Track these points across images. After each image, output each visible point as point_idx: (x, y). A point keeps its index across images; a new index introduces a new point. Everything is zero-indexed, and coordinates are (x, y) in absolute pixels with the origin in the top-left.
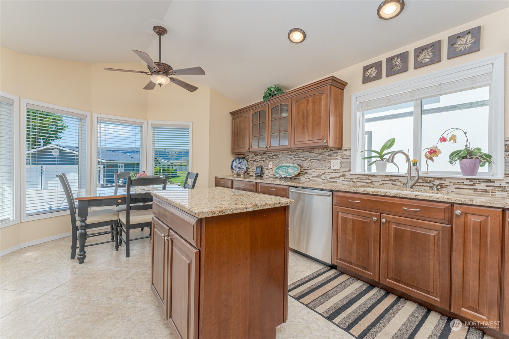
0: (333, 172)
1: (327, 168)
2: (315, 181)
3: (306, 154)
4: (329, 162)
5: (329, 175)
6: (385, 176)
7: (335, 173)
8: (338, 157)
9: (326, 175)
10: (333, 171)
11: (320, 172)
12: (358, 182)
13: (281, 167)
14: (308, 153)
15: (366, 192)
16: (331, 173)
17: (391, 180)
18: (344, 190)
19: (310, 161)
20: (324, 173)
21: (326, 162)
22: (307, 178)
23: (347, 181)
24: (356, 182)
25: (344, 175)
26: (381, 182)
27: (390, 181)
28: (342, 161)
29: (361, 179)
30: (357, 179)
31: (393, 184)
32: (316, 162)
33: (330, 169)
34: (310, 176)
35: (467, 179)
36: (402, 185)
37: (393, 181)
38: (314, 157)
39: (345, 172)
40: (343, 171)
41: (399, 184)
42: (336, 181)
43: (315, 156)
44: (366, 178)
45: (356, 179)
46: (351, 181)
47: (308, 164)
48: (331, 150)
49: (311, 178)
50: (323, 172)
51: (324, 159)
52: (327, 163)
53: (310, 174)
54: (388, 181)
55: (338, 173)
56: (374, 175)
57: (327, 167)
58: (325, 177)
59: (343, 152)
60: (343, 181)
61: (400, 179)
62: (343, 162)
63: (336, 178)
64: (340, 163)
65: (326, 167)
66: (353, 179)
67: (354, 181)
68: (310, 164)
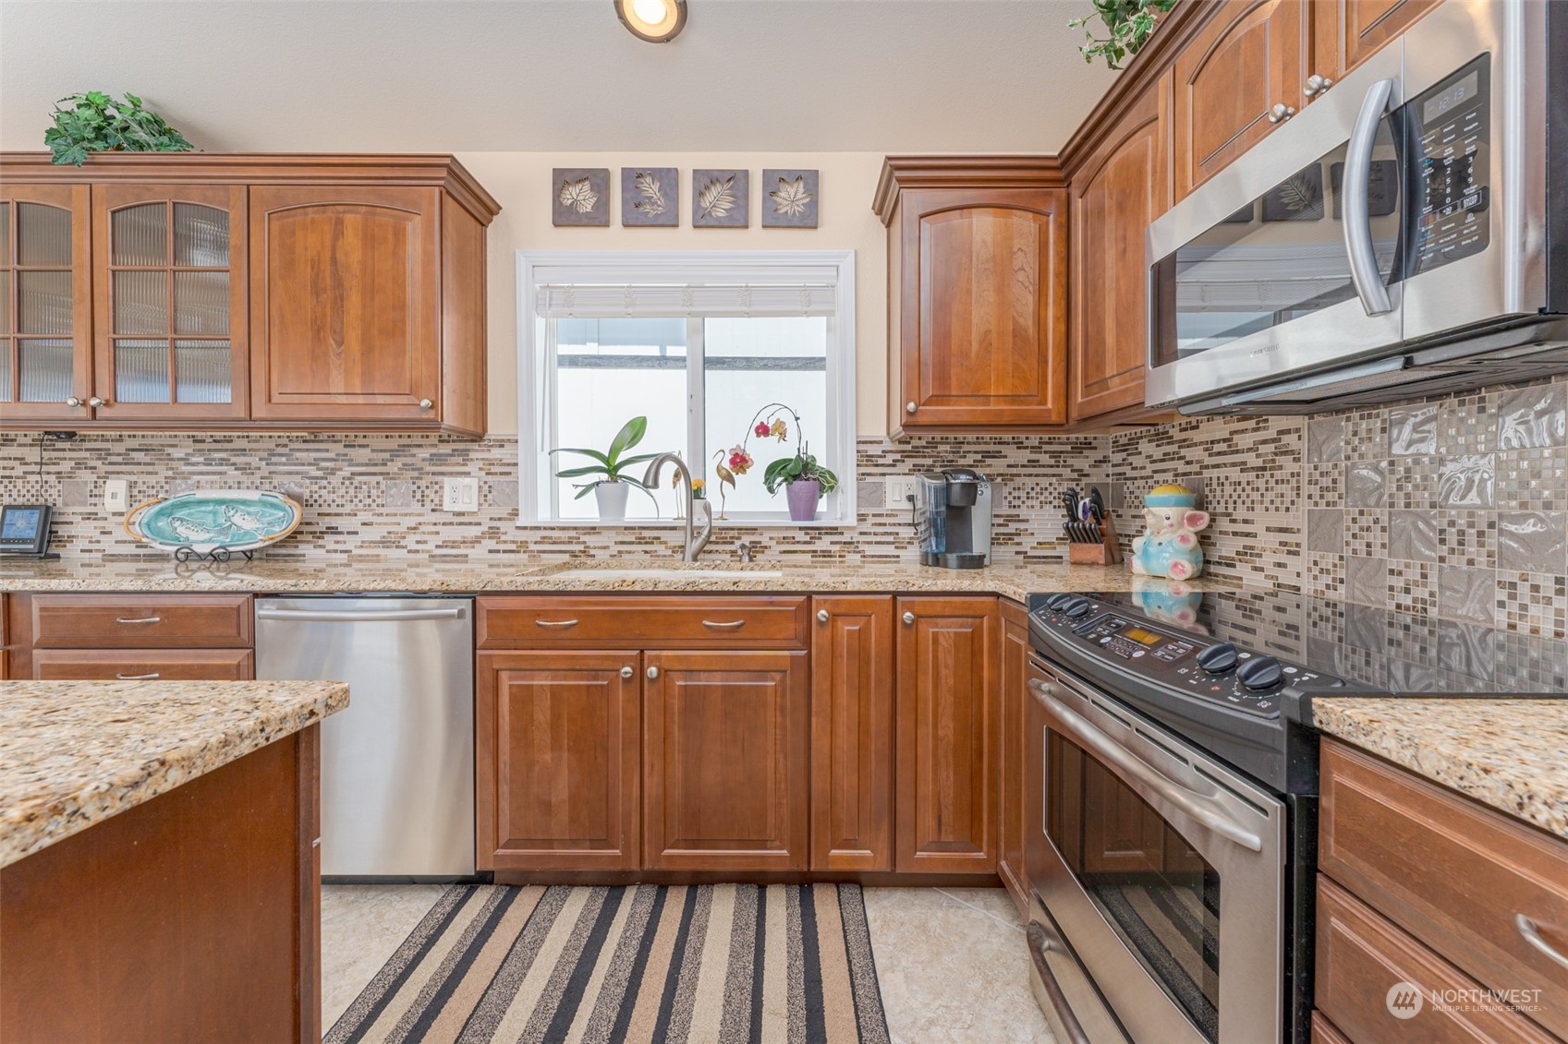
0: (451, 524)
1: (429, 506)
2: (377, 558)
3: (327, 451)
4: (436, 483)
5: (437, 533)
6: (626, 528)
7: (461, 524)
8: (471, 468)
9: (424, 533)
10: (450, 518)
11: (399, 524)
12: (544, 552)
13: (185, 505)
14: (339, 448)
15: (597, 588)
16: (444, 524)
17: (641, 541)
18: (521, 589)
19: (349, 479)
20: (415, 528)
21: (423, 483)
22: (336, 551)
23: (505, 551)
24: (539, 552)
25: (494, 533)
26: (615, 549)
27: (640, 543)
28: (485, 483)
29: (554, 543)
30: (540, 543)
31: (646, 552)
32: (378, 483)
33: (442, 510)
34: (351, 543)
35: (801, 528)
36: (669, 552)
37: (646, 543)
38: (367, 465)
39: (500, 519)
40: (491, 519)
41: (661, 549)
42: (467, 556)
43: (370, 460)
44: (569, 538)
45: (536, 543)
46: (518, 552)
47: (342, 491)
48: (440, 441)
49: (356, 547)
50: (412, 522)
51: (416, 474)
52: (427, 487)
53: (348, 533)
54: (632, 543)
55: (470, 524)
56: (594, 528)
57: (427, 503)
58: (418, 542)
59: (489, 450)
60: (490, 551)
61: (664, 535)
62: (490, 487)
63: (464, 542)
64: (480, 487)
65: (423, 505)
66: (526, 542)
67: (532, 551)
68: (352, 491)
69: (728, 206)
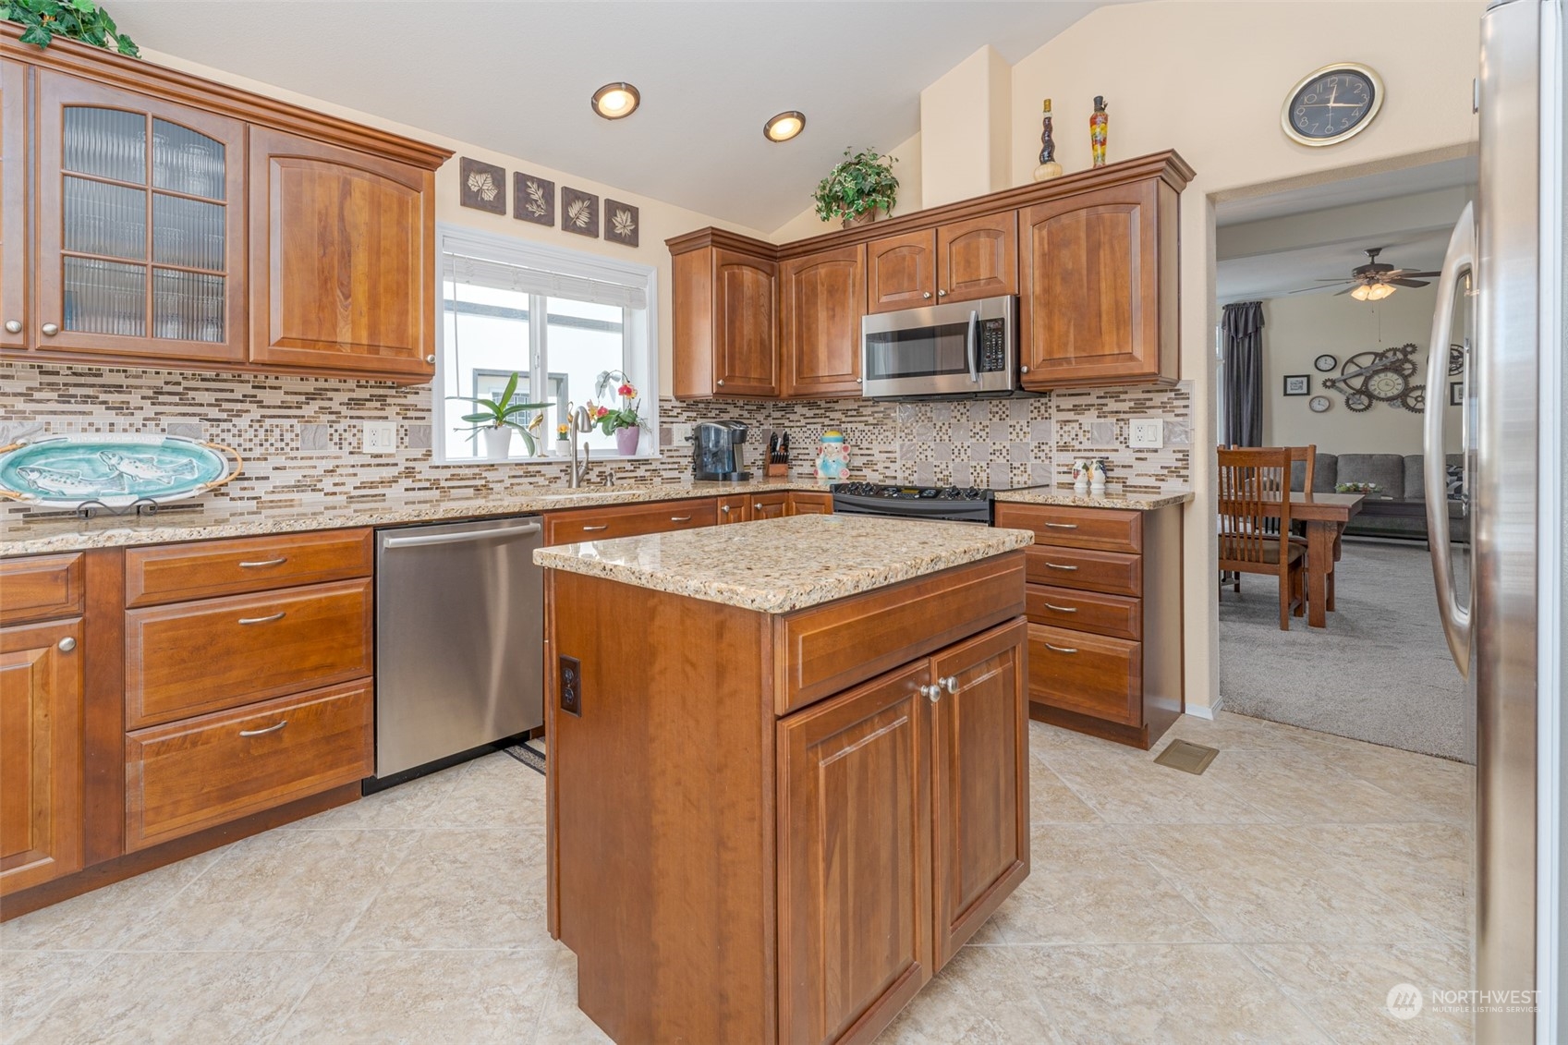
0: (369, 465)
1: (347, 448)
2: (290, 504)
3: (232, 391)
4: (354, 427)
5: (355, 475)
6: (517, 465)
7: (379, 465)
8: (391, 411)
9: (341, 475)
10: (368, 460)
11: (315, 467)
12: (453, 487)
14: (248, 389)
15: (620, 501)
16: (362, 466)
17: (528, 474)
19: (259, 421)
20: (332, 471)
21: (341, 427)
22: (241, 499)
23: (419, 489)
24: (449, 488)
25: (409, 473)
26: (508, 482)
27: (526, 476)
28: (402, 426)
29: (462, 479)
30: (450, 479)
31: (531, 484)
32: (292, 426)
33: (359, 453)
34: (261, 489)
35: (629, 461)
36: (547, 483)
37: (531, 476)
38: (280, 407)
39: (415, 460)
40: (407, 460)
41: (541, 481)
42: (384, 495)
43: (282, 402)
44: (474, 474)
45: (446, 480)
46: (432, 489)
47: (251, 433)
48: (358, 386)
49: (266, 493)
50: (330, 464)
51: (333, 417)
52: (345, 431)
53: (257, 478)
54: (521, 476)
55: (388, 465)
56: (493, 465)
57: (345, 444)
58: (335, 485)
59: (405, 397)
60: (407, 490)
61: (543, 469)
62: (406, 430)
63: (382, 482)
64: (397, 430)
65: (341, 448)
66: (438, 480)
67: (443, 488)
68: (261, 433)
69: (587, 220)
